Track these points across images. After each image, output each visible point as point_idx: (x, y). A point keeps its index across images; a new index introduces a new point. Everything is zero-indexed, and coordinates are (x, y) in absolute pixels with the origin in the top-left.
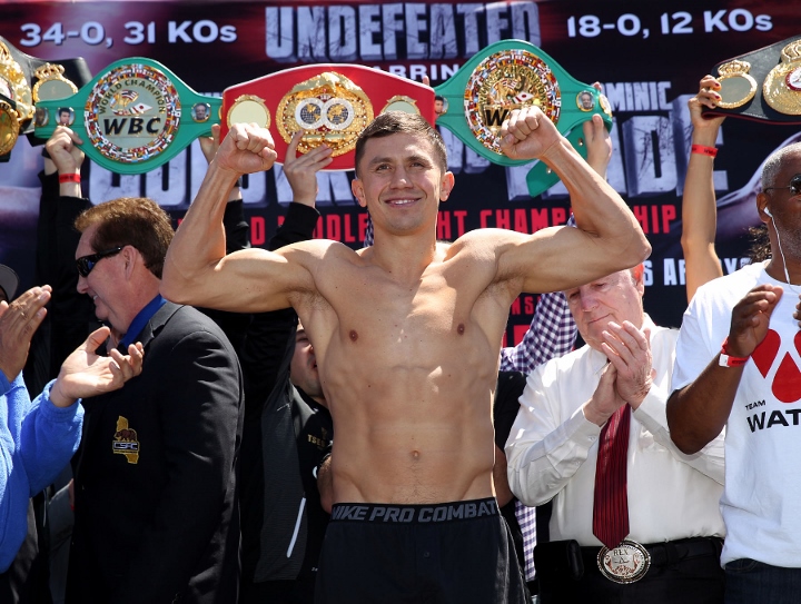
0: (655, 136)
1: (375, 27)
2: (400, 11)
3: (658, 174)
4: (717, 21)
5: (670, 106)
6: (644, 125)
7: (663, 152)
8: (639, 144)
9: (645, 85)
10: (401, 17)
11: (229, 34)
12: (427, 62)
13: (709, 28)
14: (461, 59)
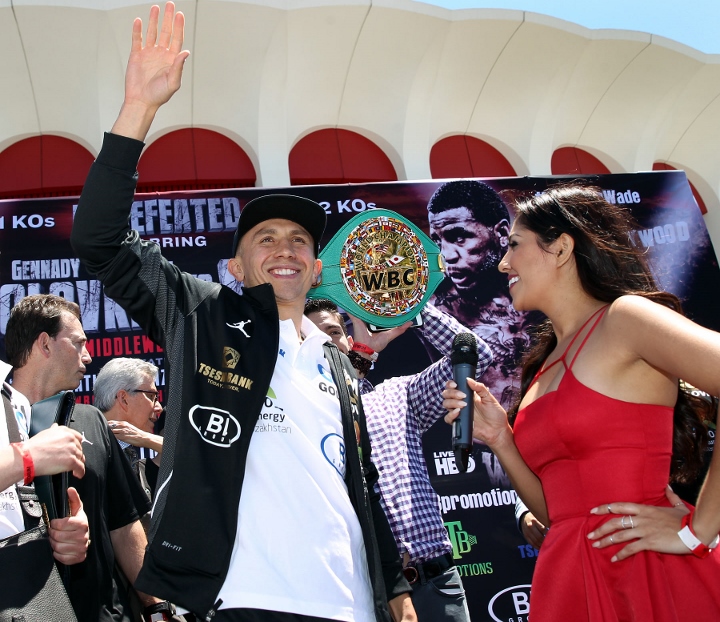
1: (141, 215)
2: (155, 204)
4: (345, 206)
10: (156, 208)
11: (50, 222)
12: (173, 235)
13: (341, 211)
14: (194, 233)
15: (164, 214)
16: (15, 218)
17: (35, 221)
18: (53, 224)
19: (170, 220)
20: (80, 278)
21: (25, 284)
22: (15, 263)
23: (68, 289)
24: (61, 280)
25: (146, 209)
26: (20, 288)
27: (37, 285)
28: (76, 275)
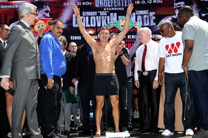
0: (146, 18)
3: (147, 23)
5: (148, 14)
6: (145, 16)
7: (147, 20)
8: (144, 19)
9: (145, 11)
12: (117, 7)
13: (154, 2)
15: (115, 2)
16: (83, 2)
17: (87, 3)
18: (91, 4)
19: (116, 4)
21: (85, 16)
22: (83, 12)
23: (94, 18)
24: (93, 16)
25: (111, 1)
26: (84, 17)
27: (88, 17)
28: (96, 15)
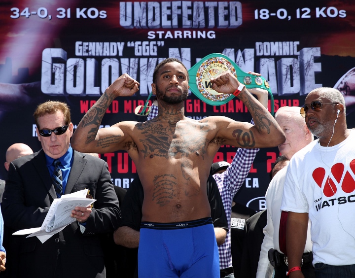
0: (291, 67)
1: (169, 12)
2: (180, 5)
3: (292, 85)
4: (321, 12)
5: (298, 53)
6: (286, 62)
7: (294, 75)
8: (284, 71)
9: (288, 43)
10: (180, 8)
11: (103, 15)
12: (191, 29)
13: (318, 16)
14: (207, 29)
15: (186, 12)
16: (78, 10)
17: (93, 13)
18: (105, 16)
19: (190, 17)
20: (124, 56)
21: (84, 58)
22: (78, 43)
23: (114, 64)
24: (110, 57)
25: (173, 8)
26: (81, 61)
27: (93, 60)
28: (121, 54)
